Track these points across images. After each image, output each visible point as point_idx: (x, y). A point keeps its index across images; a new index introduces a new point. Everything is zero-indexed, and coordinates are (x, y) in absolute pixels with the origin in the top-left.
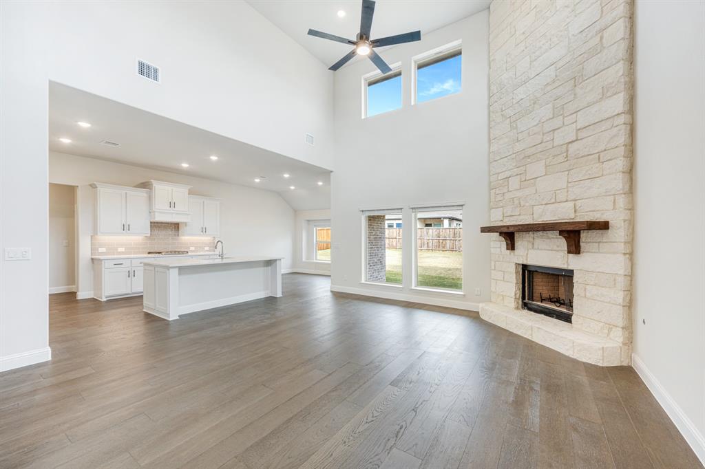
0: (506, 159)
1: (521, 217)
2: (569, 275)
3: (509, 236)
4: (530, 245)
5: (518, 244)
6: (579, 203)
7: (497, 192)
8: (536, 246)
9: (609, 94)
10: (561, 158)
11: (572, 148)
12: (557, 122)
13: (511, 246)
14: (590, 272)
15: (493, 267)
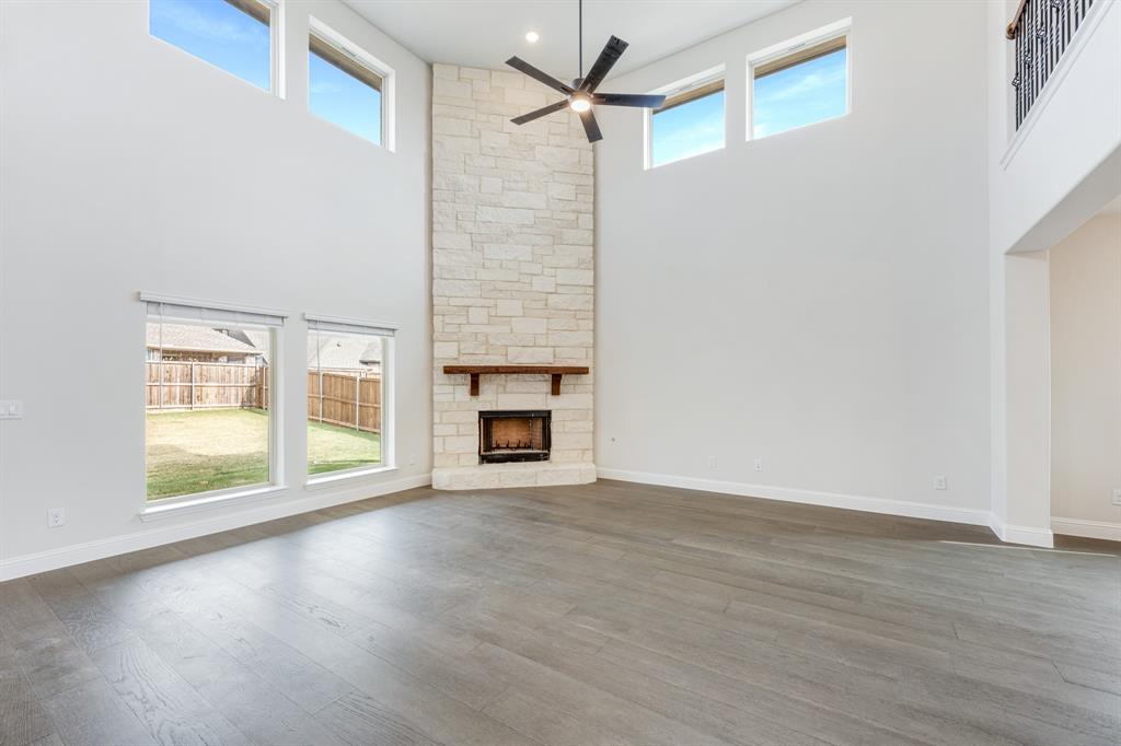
0: (463, 282)
1: (487, 357)
2: (545, 417)
4: (501, 389)
5: (484, 386)
6: (558, 350)
7: (447, 321)
8: (509, 390)
9: (582, 267)
10: (541, 305)
11: (552, 299)
12: (536, 269)
14: (566, 409)
15: (436, 420)
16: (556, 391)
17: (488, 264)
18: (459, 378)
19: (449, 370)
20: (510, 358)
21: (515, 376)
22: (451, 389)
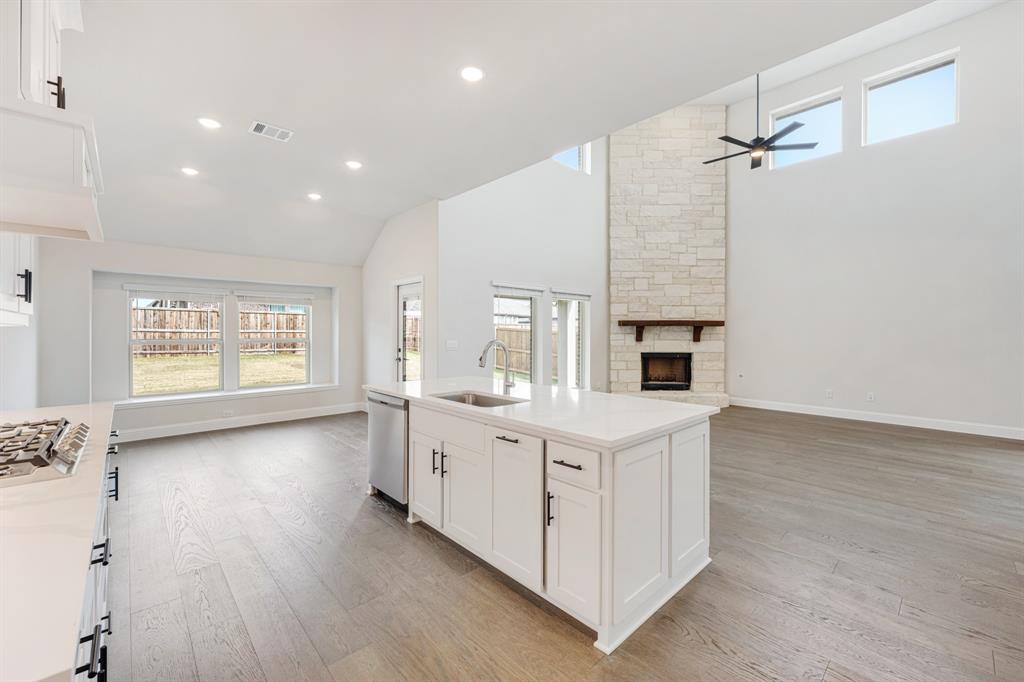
0: (631, 261)
1: (648, 314)
2: (687, 358)
3: (640, 328)
5: (646, 335)
6: (698, 308)
7: (620, 289)
8: (662, 337)
9: (717, 245)
10: (685, 275)
11: (694, 270)
12: (682, 248)
13: (639, 338)
14: (704, 352)
15: (612, 358)
16: (697, 338)
17: (648, 247)
18: (628, 329)
19: (623, 324)
20: (664, 314)
22: (621, 337)
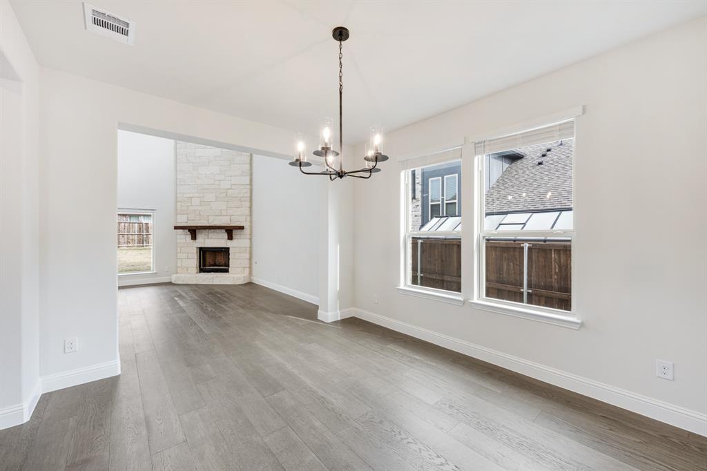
0: (189, 186)
1: (199, 222)
4: (206, 237)
5: (198, 236)
6: (232, 217)
7: (184, 205)
9: (245, 175)
10: (224, 195)
11: (230, 191)
12: (222, 177)
13: (194, 237)
14: (237, 247)
15: (179, 251)
16: (230, 238)
17: (200, 176)
18: (186, 231)
20: (210, 221)
21: (212, 230)
